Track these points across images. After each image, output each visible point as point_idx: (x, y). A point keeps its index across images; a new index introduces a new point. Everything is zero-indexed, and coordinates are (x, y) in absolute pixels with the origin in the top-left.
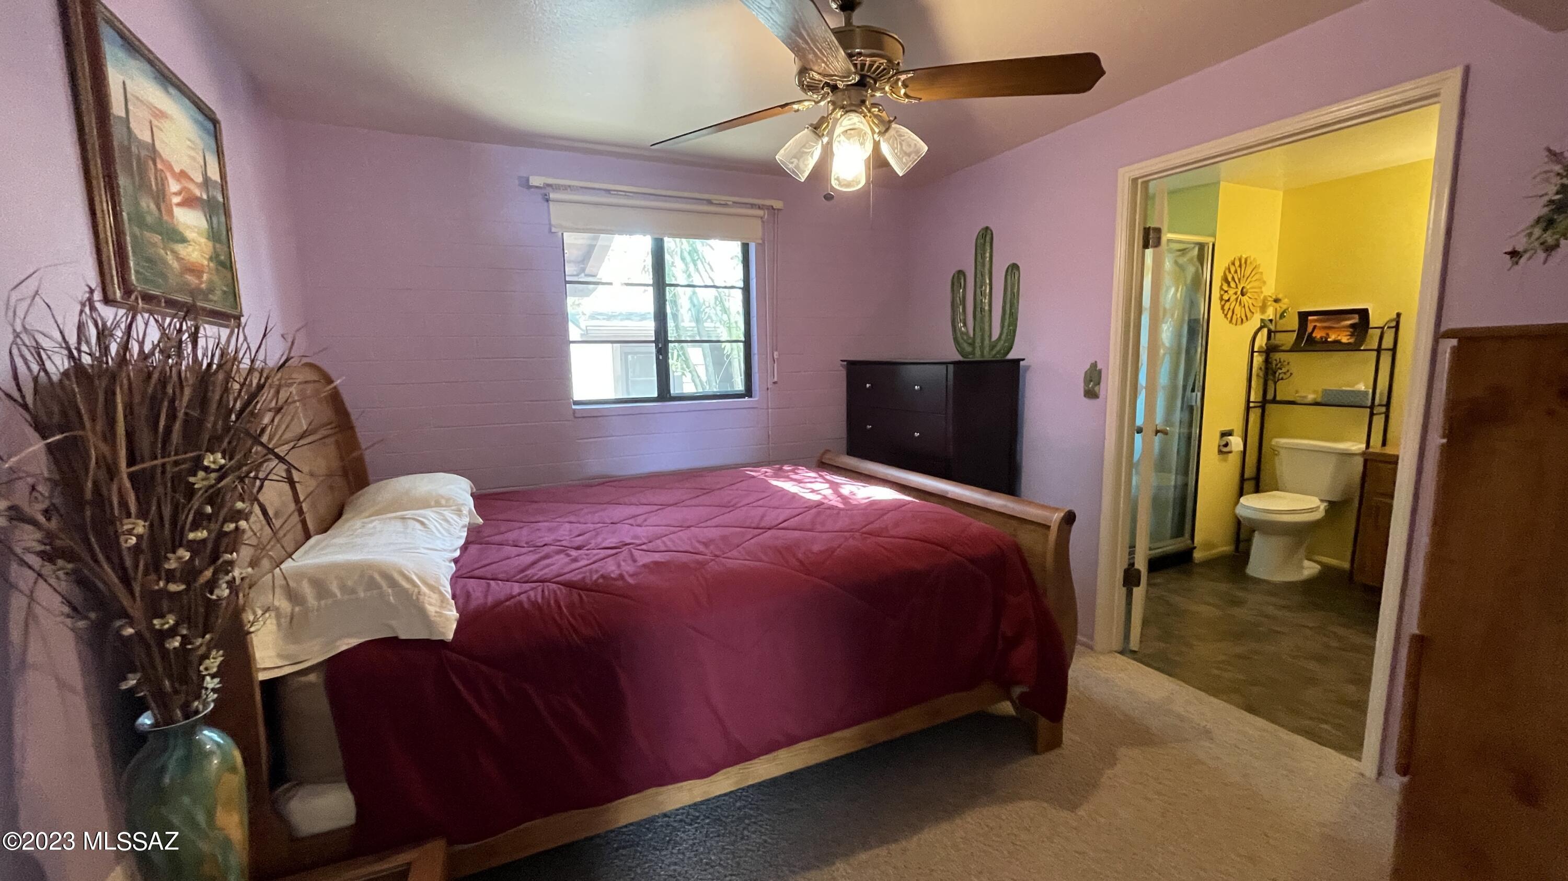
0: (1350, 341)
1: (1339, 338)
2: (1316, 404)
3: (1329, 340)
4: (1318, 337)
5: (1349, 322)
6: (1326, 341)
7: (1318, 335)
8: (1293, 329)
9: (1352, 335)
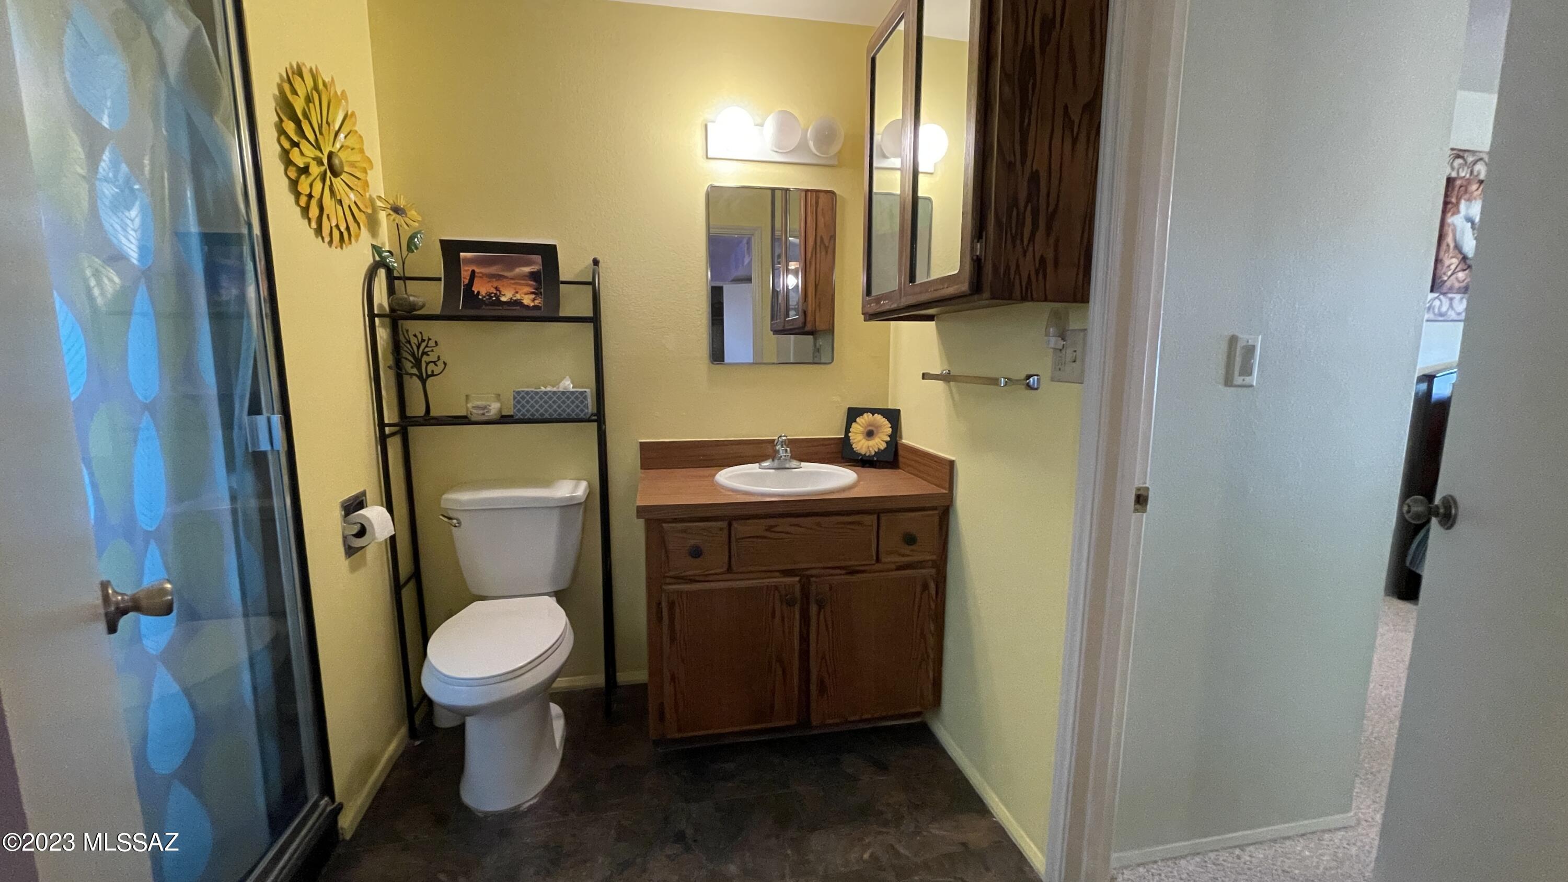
0: (537, 302)
1: (518, 297)
2: (504, 420)
3: (503, 299)
4: (483, 292)
5: (527, 269)
6: (499, 303)
7: (482, 288)
8: (437, 276)
9: (537, 293)
